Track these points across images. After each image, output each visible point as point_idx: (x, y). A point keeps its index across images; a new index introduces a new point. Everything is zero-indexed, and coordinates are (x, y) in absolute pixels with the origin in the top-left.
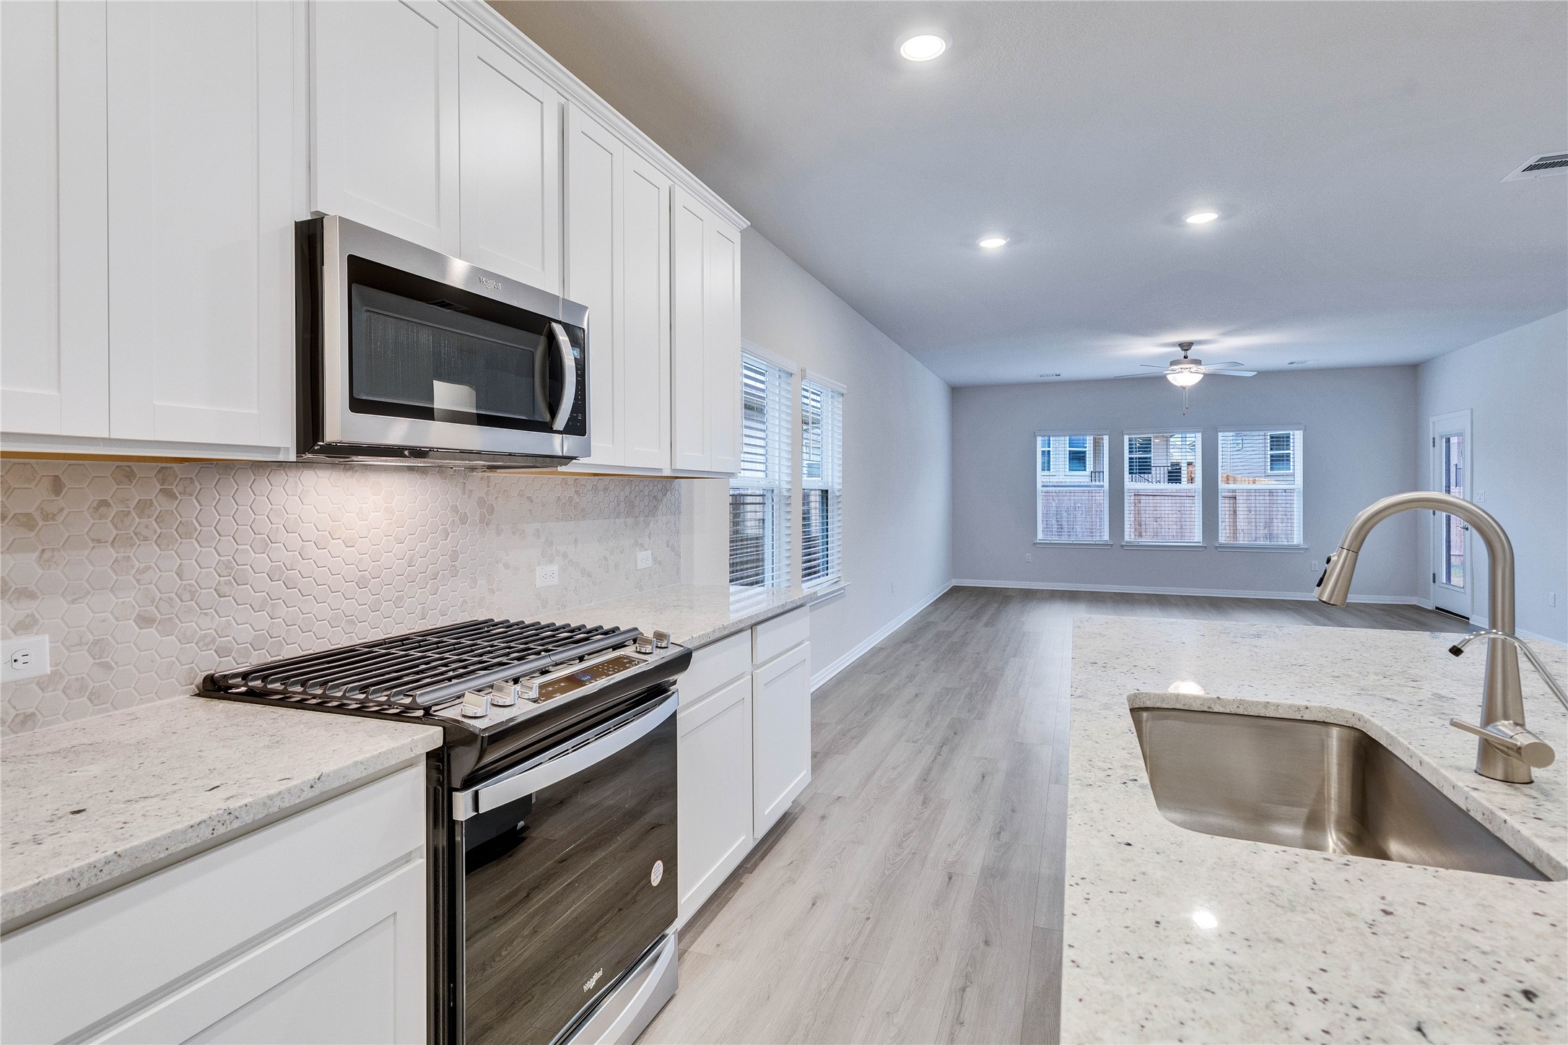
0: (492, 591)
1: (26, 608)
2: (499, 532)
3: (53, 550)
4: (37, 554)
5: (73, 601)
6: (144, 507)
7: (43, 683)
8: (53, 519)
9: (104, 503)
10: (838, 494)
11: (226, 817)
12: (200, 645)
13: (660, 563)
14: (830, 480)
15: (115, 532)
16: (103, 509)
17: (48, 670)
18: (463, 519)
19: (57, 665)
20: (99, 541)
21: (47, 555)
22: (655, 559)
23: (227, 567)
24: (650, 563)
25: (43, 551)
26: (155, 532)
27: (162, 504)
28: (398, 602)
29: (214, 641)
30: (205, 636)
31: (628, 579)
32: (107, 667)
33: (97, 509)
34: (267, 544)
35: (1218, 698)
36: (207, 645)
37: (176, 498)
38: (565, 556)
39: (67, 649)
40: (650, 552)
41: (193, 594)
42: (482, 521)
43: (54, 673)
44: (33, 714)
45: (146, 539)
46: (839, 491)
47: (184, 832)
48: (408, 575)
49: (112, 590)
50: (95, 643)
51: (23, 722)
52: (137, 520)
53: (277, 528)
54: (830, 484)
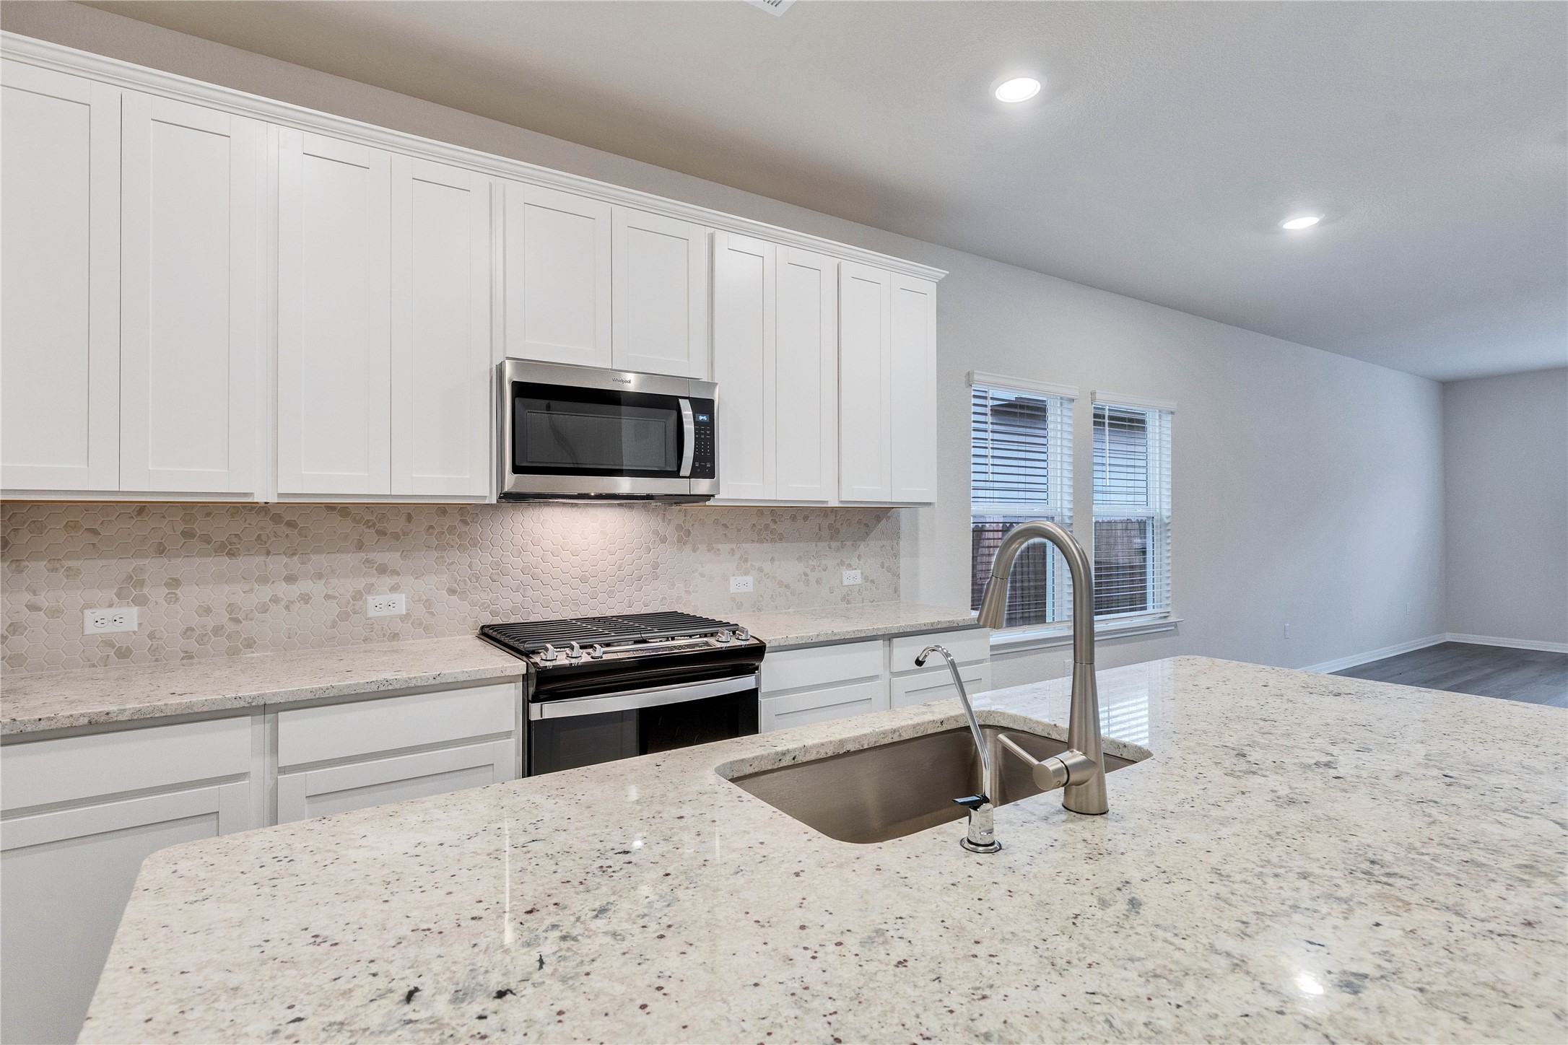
0: (688, 592)
1: (396, 579)
2: (694, 550)
3: (407, 551)
4: (400, 553)
5: (416, 579)
6: (452, 529)
7: (404, 618)
8: (407, 535)
9: (431, 527)
10: (1167, 521)
11: (385, 682)
12: (481, 608)
13: (872, 581)
14: (1158, 506)
15: (437, 543)
16: (431, 530)
17: (404, 613)
18: (664, 540)
19: (409, 610)
20: (429, 547)
21: (404, 554)
22: (866, 578)
23: (497, 565)
24: (859, 580)
25: (403, 551)
26: (457, 543)
27: (461, 528)
28: (611, 594)
29: (489, 606)
30: (484, 603)
31: (831, 593)
32: (432, 614)
33: (428, 530)
34: (521, 552)
35: (1055, 725)
36: (485, 609)
37: (469, 524)
38: (761, 570)
39: (413, 602)
40: (860, 571)
41: (477, 579)
42: (679, 541)
43: (407, 614)
44: (398, 634)
45: (452, 547)
46: (1168, 518)
47: (364, 684)
48: (618, 576)
49: (435, 573)
50: (427, 600)
51: (394, 637)
52: (448, 536)
53: (527, 543)
54: (1158, 510)
